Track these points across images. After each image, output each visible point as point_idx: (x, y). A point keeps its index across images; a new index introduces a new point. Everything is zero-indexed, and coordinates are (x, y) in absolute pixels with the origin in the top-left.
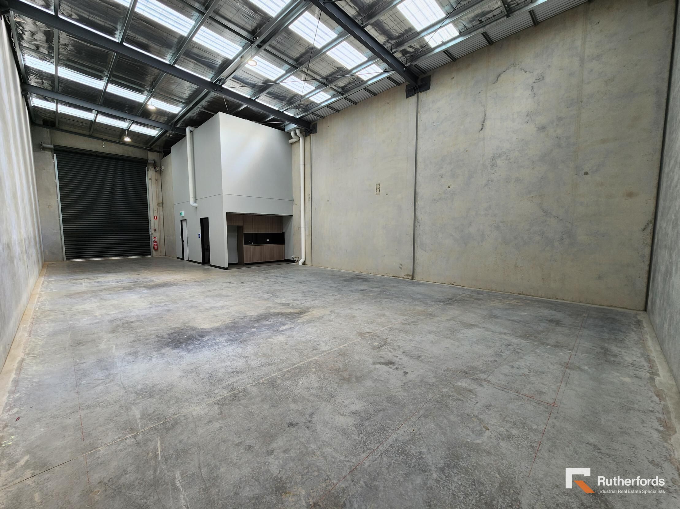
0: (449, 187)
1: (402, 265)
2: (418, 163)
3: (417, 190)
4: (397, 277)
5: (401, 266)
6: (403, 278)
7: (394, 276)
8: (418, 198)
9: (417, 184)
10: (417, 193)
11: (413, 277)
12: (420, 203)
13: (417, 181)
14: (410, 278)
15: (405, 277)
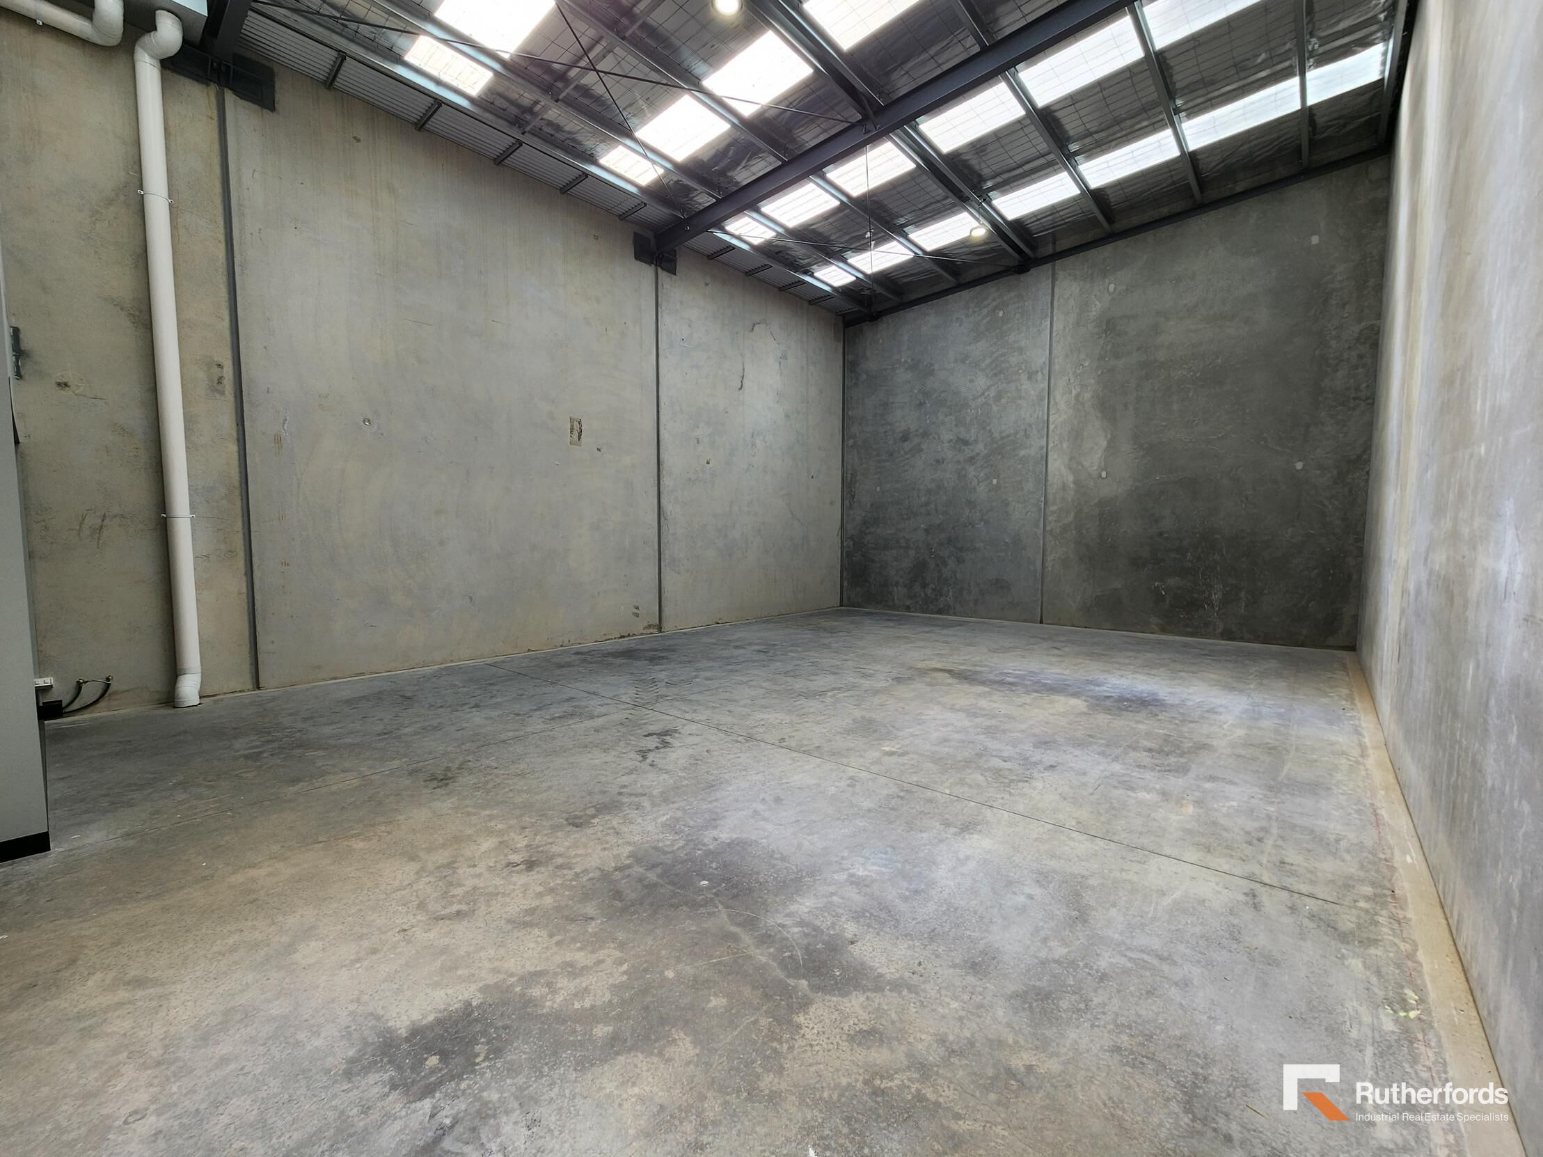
0: (708, 463)
1: (637, 608)
2: (662, 404)
3: (662, 456)
4: (629, 635)
5: (636, 611)
6: (642, 634)
7: (622, 637)
8: (664, 473)
9: (661, 444)
10: (661, 460)
11: (660, 628)
12: (666, 481)
13: (660, 437)
14: (655, 631)
15: (645, 632)
